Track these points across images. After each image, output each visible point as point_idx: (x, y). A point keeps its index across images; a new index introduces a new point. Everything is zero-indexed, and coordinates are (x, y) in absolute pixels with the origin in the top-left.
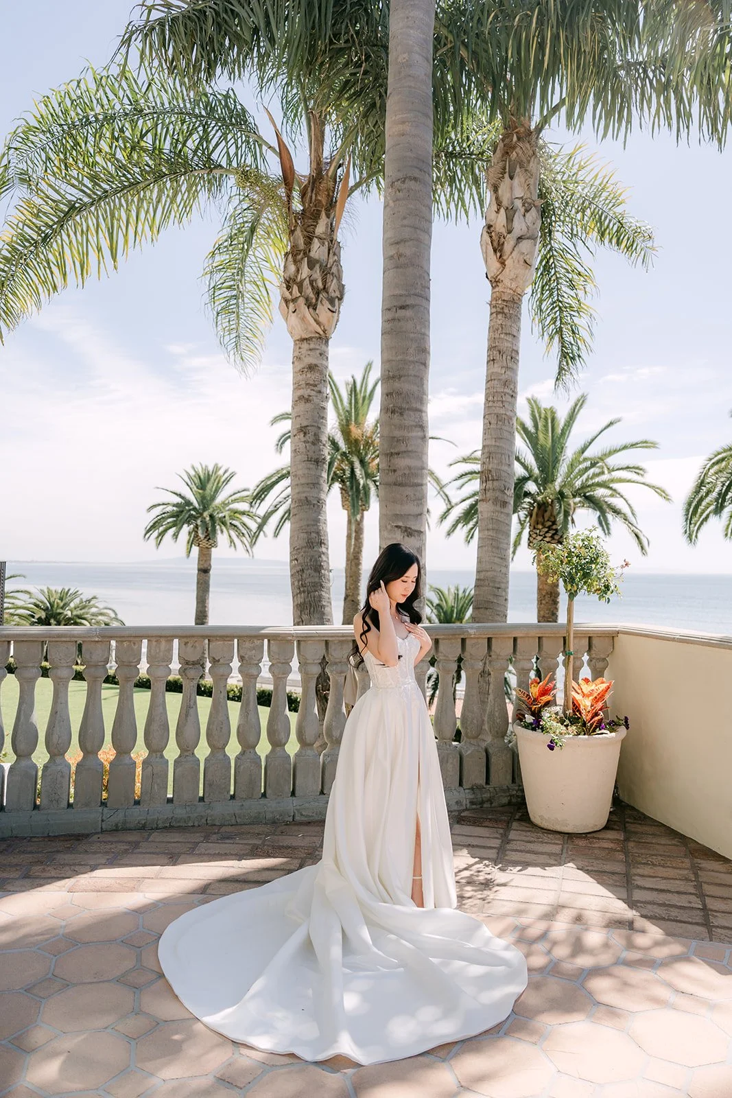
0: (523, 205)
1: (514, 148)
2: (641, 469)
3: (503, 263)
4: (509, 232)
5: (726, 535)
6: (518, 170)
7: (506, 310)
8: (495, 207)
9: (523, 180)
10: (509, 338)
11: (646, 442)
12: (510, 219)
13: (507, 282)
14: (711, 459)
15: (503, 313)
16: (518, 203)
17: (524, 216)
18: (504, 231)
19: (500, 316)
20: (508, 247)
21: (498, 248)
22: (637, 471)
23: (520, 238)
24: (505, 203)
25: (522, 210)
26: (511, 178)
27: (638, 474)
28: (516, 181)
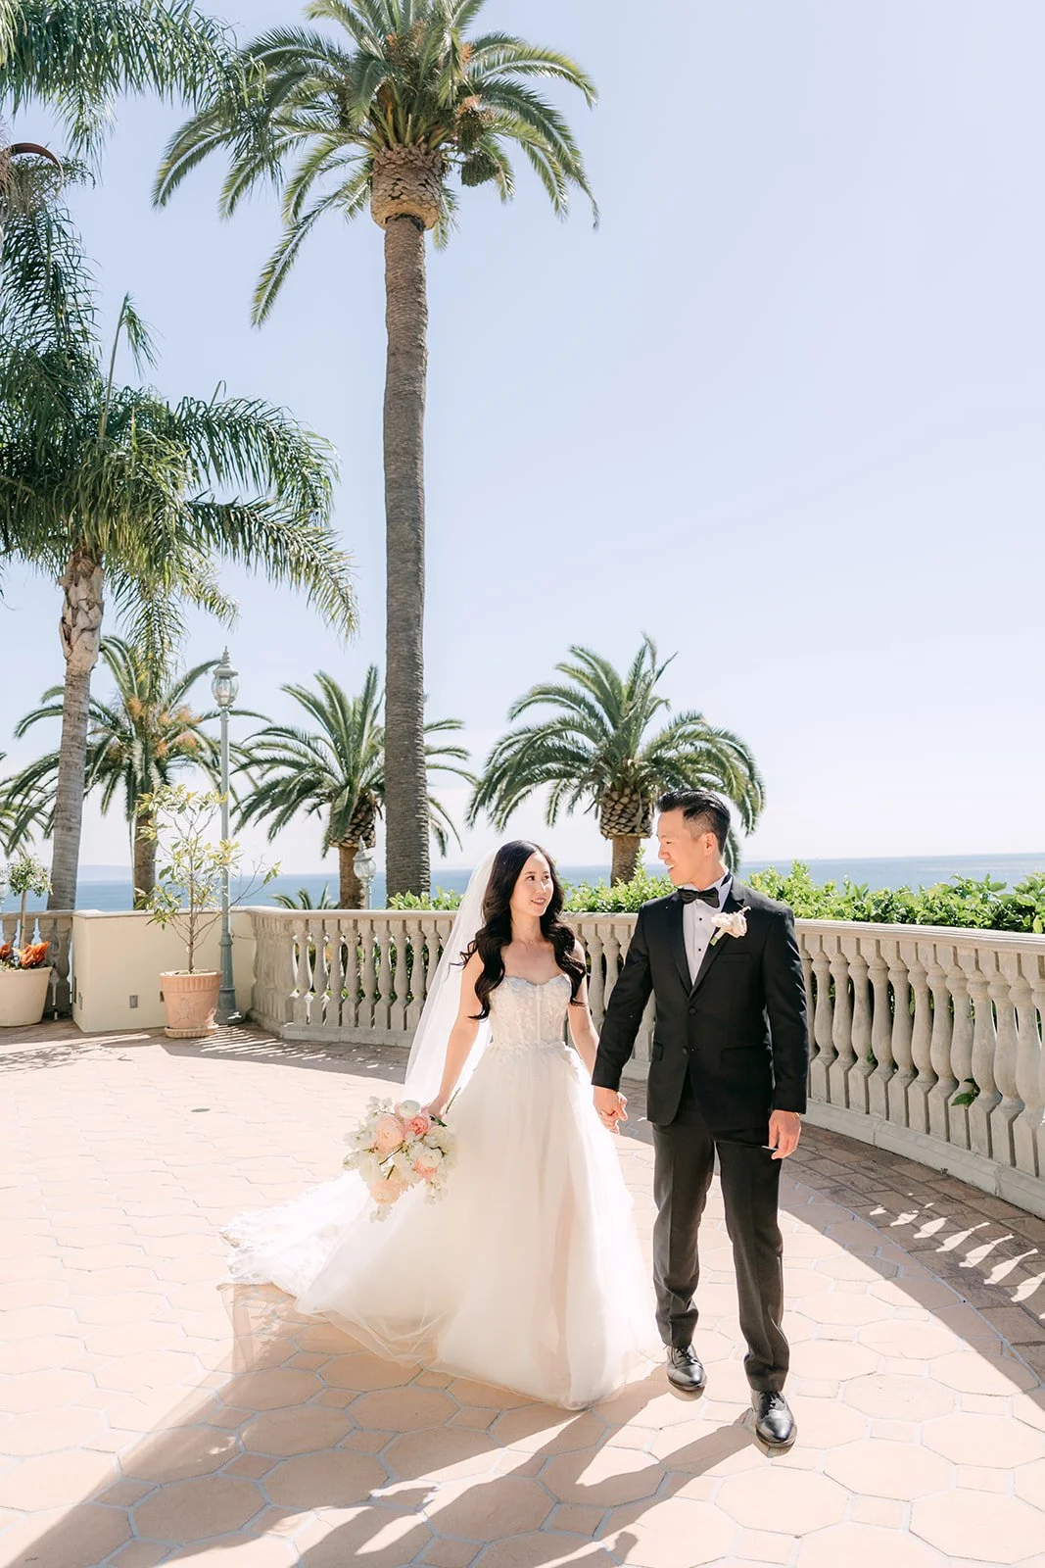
0: (88, 604)
1: (79, 562)
2: (462, 752)
3: (71, 648)
4: (74, 626)
5: (548, 822)
6: (81, 578)
7: (74, 683)
8: (67, 606)
9: (85, 586)
10: (77, 704)
11: (451, 722)
12: (74, 616)
13: (75, 662)
14: (501, 744)
15: (71, 685)
16: (83, 604)
17: (87, 613)
18: (70, 624)
19: (70, 687)
20: (73, 637)
21: (68, 638)
22: (458, 753)
23: (83, 630)
24: (72, 603)
25: (86, 609)
26: (76, 585)
27: (459, 757)
28: (80, 586)
